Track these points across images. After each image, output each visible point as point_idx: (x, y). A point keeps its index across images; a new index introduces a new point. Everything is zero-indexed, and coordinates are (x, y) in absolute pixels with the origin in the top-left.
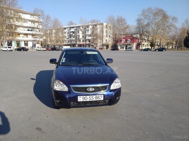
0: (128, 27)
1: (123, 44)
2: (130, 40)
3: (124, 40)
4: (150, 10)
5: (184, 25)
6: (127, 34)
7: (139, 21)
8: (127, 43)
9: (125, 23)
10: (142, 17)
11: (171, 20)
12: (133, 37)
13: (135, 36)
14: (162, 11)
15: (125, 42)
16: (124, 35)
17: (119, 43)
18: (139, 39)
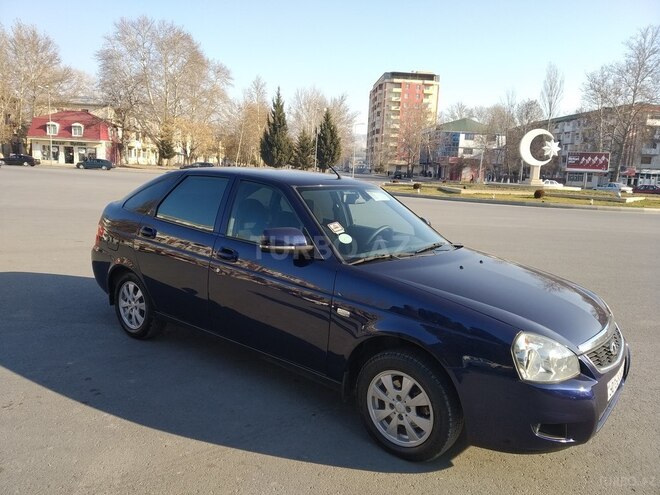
0: (66, 75)
1: (53, 142)
2: (82, 126)
3: (58, 125)
4: (146, 28)
5: (251, 96)
6: (67, 105)
7: (108, 59)
8: (71, 137)
9: (53, 58)
10: (123, 49)
11: (212, 75)
12: (95, 118)
13: (98, 113)
14: (187, 38)
15: (60, 135)
16: (54, 105)
17: (33, 135)
18: (115, 126)
